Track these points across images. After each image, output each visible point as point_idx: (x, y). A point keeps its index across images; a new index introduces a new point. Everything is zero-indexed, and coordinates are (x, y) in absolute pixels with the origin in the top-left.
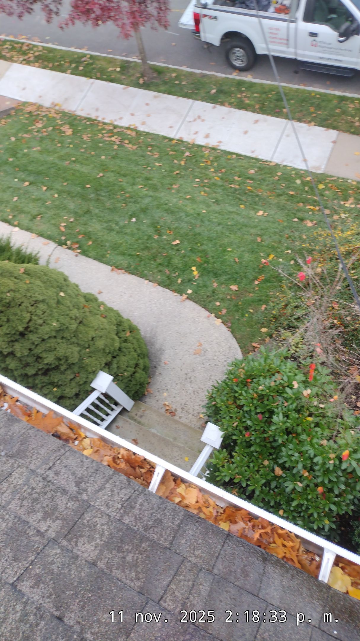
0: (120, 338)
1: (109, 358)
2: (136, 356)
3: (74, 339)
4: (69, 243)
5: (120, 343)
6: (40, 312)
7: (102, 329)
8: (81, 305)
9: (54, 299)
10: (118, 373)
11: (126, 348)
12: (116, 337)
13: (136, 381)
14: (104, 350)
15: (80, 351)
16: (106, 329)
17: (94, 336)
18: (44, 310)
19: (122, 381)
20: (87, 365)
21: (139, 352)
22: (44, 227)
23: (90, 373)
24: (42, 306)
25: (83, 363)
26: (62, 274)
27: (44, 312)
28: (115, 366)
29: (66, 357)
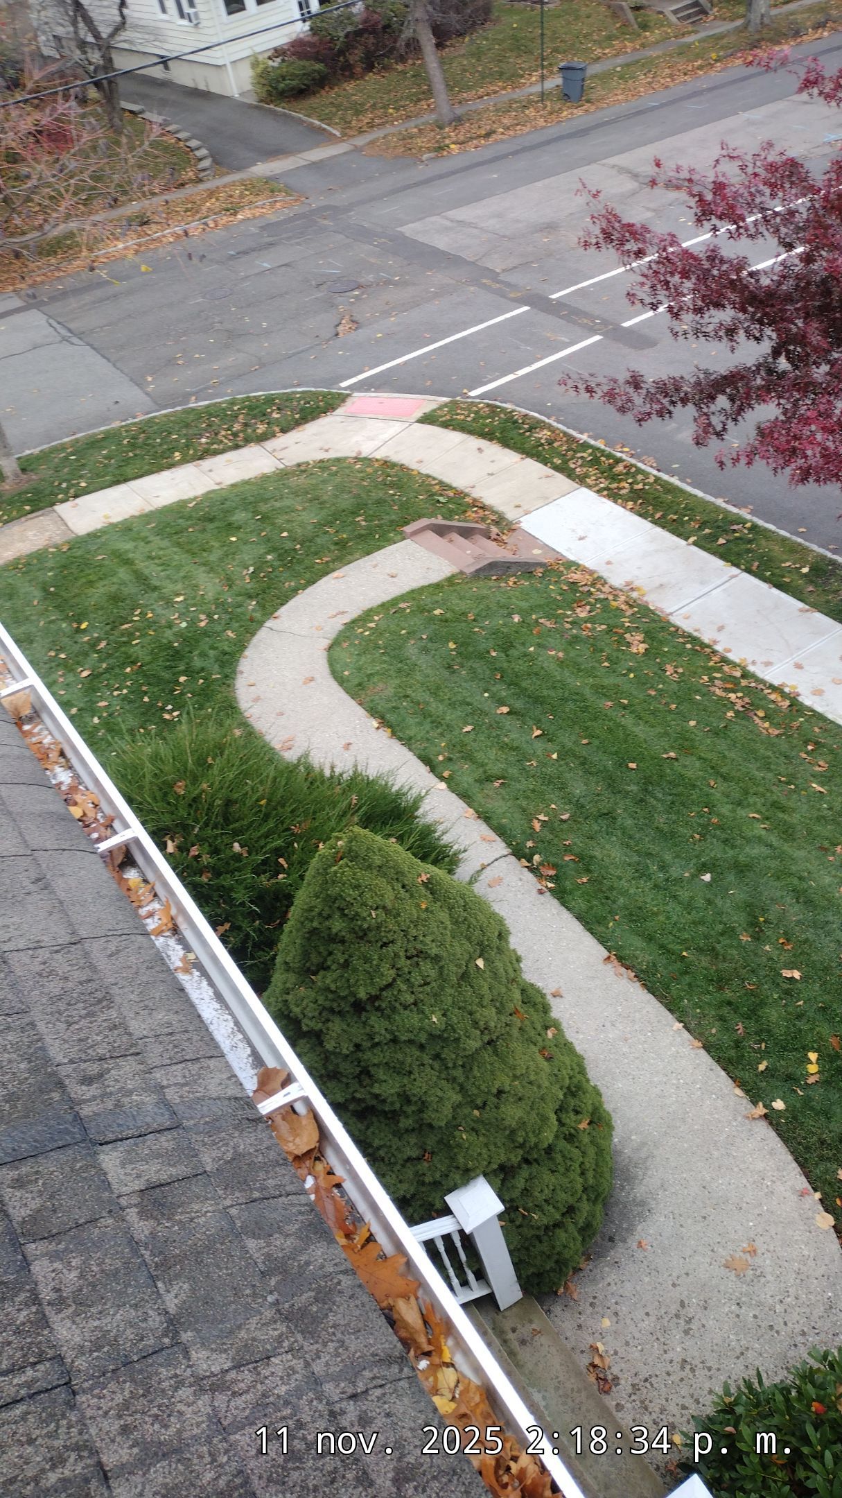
0: (561, 1123)
1: (515, 1158)
2: (579, 1187)
3: (458, 1073)
4: (537, 858)
5: (557, 1137)
6: (417, 979)
7: (530, 1083)
8: (510, 1007)
9: (459, 966)
10: (520, 1203)
11: (563, 1156)
12: (553, 1117)
13: (553, 1247)
14: (513, 1132)
15: (460, 1105)
16: (539, 1087)
17: (507, 1088)
18: (428, 980)
19: (519, 1227)
20: (459, 1146)
21: (591, 1181)
22: (498, 806)
23: (458, 1168)
24: (428, 969)
25: (454, 1137)
26: (500, 922)
27: (426, 984)
28: (520, 1183)
29: (423, 1102)
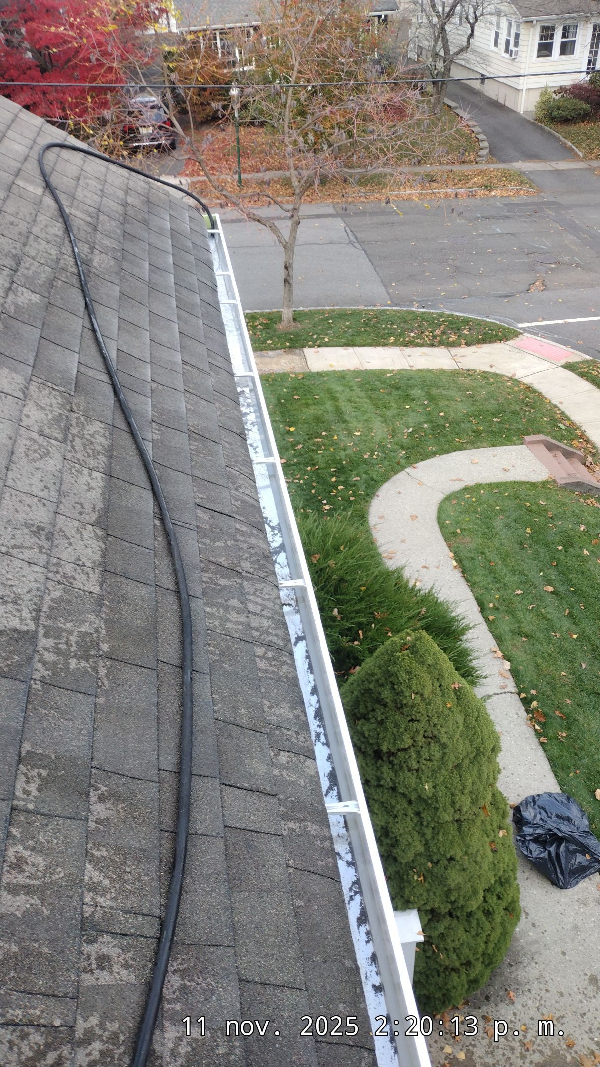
0: (485, 901)
1: (444, 909)
2: (480, 951)
3: (428, 832)
4: (535, 704)
5: (479, 908)
6: (425, 754)
7: (475, 862)
8: (482, 803)
9: (457, 758)
10: (435, 942)
11: (478, 924)
12: (481, 893)
13: (446, 984)
14: (450, 890)
15: (420, 855)
16: (480, 868)
17: (458, 858)
18: (433, 758)
19: (428, 958)
21: (490, 951)
22: (520, 655)
24: (435, 748)
26: (497, 739)
27: (430, 760)
28: (441, 928)
